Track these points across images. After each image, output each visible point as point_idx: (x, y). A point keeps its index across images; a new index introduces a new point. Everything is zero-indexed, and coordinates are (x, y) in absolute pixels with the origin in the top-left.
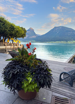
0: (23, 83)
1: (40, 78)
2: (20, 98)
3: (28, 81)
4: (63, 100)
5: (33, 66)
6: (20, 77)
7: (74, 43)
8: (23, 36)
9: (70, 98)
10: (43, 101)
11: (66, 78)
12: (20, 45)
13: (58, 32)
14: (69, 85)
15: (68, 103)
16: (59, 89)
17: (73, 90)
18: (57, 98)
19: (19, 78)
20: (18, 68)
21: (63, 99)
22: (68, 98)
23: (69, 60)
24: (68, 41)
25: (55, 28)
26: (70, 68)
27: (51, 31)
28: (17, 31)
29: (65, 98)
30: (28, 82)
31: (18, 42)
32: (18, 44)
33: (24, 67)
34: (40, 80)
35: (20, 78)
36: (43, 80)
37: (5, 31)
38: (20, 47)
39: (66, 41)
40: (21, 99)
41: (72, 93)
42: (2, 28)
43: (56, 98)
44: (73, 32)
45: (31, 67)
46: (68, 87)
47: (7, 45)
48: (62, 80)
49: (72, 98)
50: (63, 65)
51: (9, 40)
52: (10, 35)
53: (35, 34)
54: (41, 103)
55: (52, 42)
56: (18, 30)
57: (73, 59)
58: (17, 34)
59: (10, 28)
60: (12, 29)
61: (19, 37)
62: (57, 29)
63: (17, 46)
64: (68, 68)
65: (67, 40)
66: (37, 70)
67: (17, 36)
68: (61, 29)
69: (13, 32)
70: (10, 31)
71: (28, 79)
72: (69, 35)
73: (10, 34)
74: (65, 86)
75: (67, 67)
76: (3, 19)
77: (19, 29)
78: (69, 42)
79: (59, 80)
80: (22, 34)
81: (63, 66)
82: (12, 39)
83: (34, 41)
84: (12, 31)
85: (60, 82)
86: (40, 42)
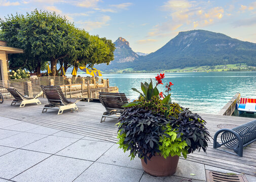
0: (161, 141)
1: (190, 132)
2: (149, 174)
3: (170, 137)
4: (229, 176)
5: (172, 114)
6: (157, 131)
7: (230, 70)
8: (107, 59)
9: (240, 174)
10: (191, 177)
11: (225, 143)
12: (100, 81)
13: (188, 45)
14: (235, 154)
15: (238, 181)
16: (217, 160)
17: (244, 162)
18: (215, 174)
19: (154, 133)
20: (150, 118)
21: (226, 175)
22: (238, 173)
23: (224, 111)
24: (216, 67)
25: (182, 34)
26: (230, 125)
27: (172, 42)
28: (95, 49)
29: (231, 174)
30: (171, 139)
31: (97, 73)
32: (97, 79)
33: (158, 116)
34: (192, 135)
35: (156, 133)
36: (196, 135)
37: (68, 49)
38: (100, 85)
39: (209, 67)
40: (151, 175)
41: (243, 165)
42: (62, 44)
43: (213, 173)
44: (228, 43)
45: (170, 116)
46: (234, 157)
47: (72, 83)
48: (220, 146)
49: (244, 174)
50: (215, 120)
51: (77, 70)
52: (78, 59)
53: (131, 53)
54: (189, 180)
55: (175, 70)
56: (96, 45)
57: (233, 108)
58: (95, 54)
59: (79, 41)
60: (84, 45)
61: (99, 62)
62: (186, 37)
63: (93, 83)
64: (227, 125)
65: (211, 65)
66: (182, 120)
67: (94, 59)
68: (196, 37)
69: (87, 52)
70: (79, 49)
71: (171, 135)
72: (217, 50)
73: (80, 56)
74: (227, 156)
75: (224, 123)
76: (63, 22)
77: (98, 43)
78: (218, 68)
79: (213, 147)
80: (104, 54)
81: (214, 122)
82: (82, 68)
83: (130, 70)
84: (84, 48)
85: (216, 150)
86: (144, 71)
